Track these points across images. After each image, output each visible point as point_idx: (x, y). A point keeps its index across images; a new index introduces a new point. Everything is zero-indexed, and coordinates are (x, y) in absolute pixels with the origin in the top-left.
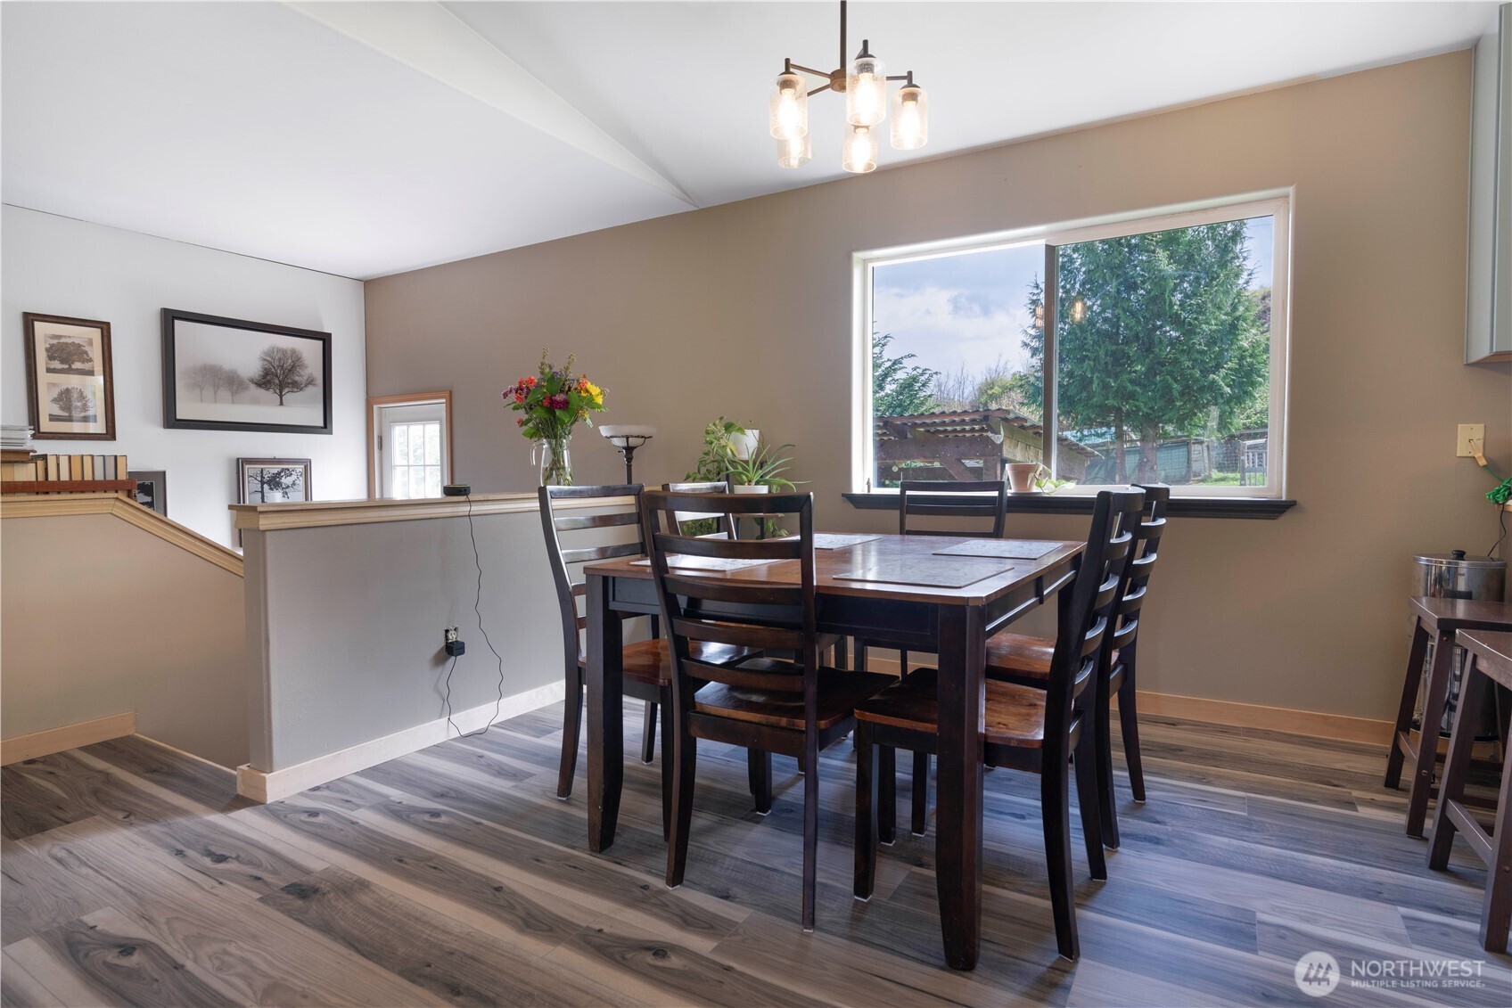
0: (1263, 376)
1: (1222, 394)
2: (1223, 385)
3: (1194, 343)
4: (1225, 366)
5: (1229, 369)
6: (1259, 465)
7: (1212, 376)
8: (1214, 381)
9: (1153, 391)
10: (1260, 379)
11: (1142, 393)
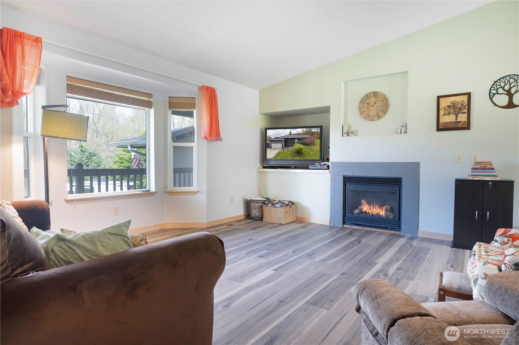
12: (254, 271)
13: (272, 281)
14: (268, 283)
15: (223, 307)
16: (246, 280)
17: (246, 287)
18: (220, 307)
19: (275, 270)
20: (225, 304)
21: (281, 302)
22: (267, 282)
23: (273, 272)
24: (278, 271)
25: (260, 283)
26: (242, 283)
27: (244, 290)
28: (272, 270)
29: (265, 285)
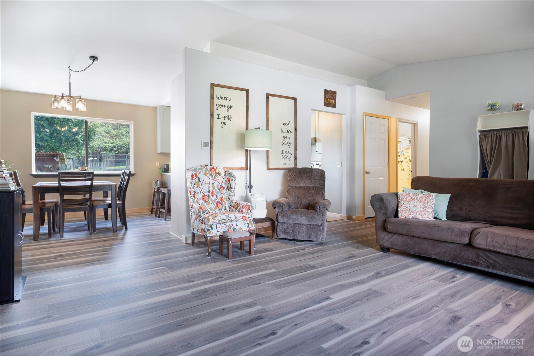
0: (92, 138)
1: (79, 143)
2: (80, 140)
3: (70, 125)
4: (81, 134)
5: (82, 135)
6: (92, 167)
7: (76, 137)
8: (77, 138)
9: (54, 140)
10: (91, 139)
11: (51, 140)
12: (355, 301)
13: (338, 286)
14: (341, 285)
15: (381, 273)
16: (365, 291)
17: (365, 284)
18: (384, 273)
19: (328, 298)
20: (380, 275)
21: (336, 271)
22: (343, 286)
23: (331, 296)
24: (325, 297)
25: (350, 286)
26: (369, 288)
27: (366, 282)
28: (332, 299)
29: (345, 284)
